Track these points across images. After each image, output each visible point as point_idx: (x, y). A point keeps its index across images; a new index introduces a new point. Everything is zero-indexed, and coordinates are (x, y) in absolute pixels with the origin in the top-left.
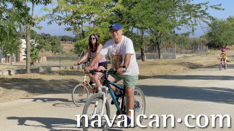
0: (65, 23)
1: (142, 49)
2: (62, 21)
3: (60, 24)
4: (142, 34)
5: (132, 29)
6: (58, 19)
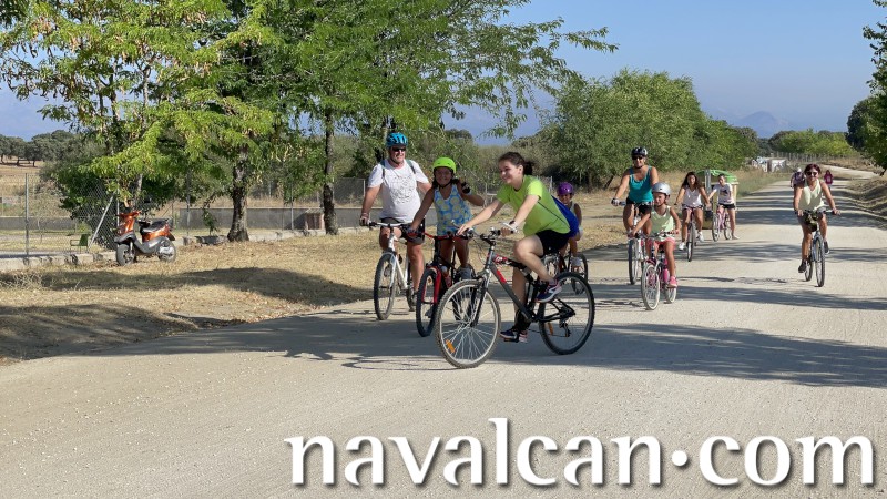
0: (46, 88)
2: (35, 81)
3: (24, 92)
4: (328, 134)
6: (20, 74)
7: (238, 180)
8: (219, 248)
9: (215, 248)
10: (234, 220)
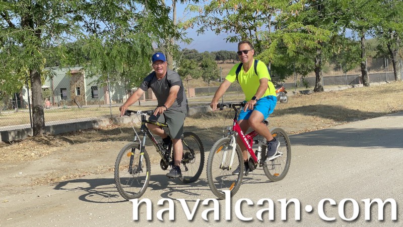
0: (226, 28)
1: (362, 64)
2: (222, 26)
3: (218, 31)
4: (362, 39)
5: (344, 31)
6: (215, 23)
7: (317, 63)
8: (310, 96)
9: (308, 96)
10: (316, 83)
